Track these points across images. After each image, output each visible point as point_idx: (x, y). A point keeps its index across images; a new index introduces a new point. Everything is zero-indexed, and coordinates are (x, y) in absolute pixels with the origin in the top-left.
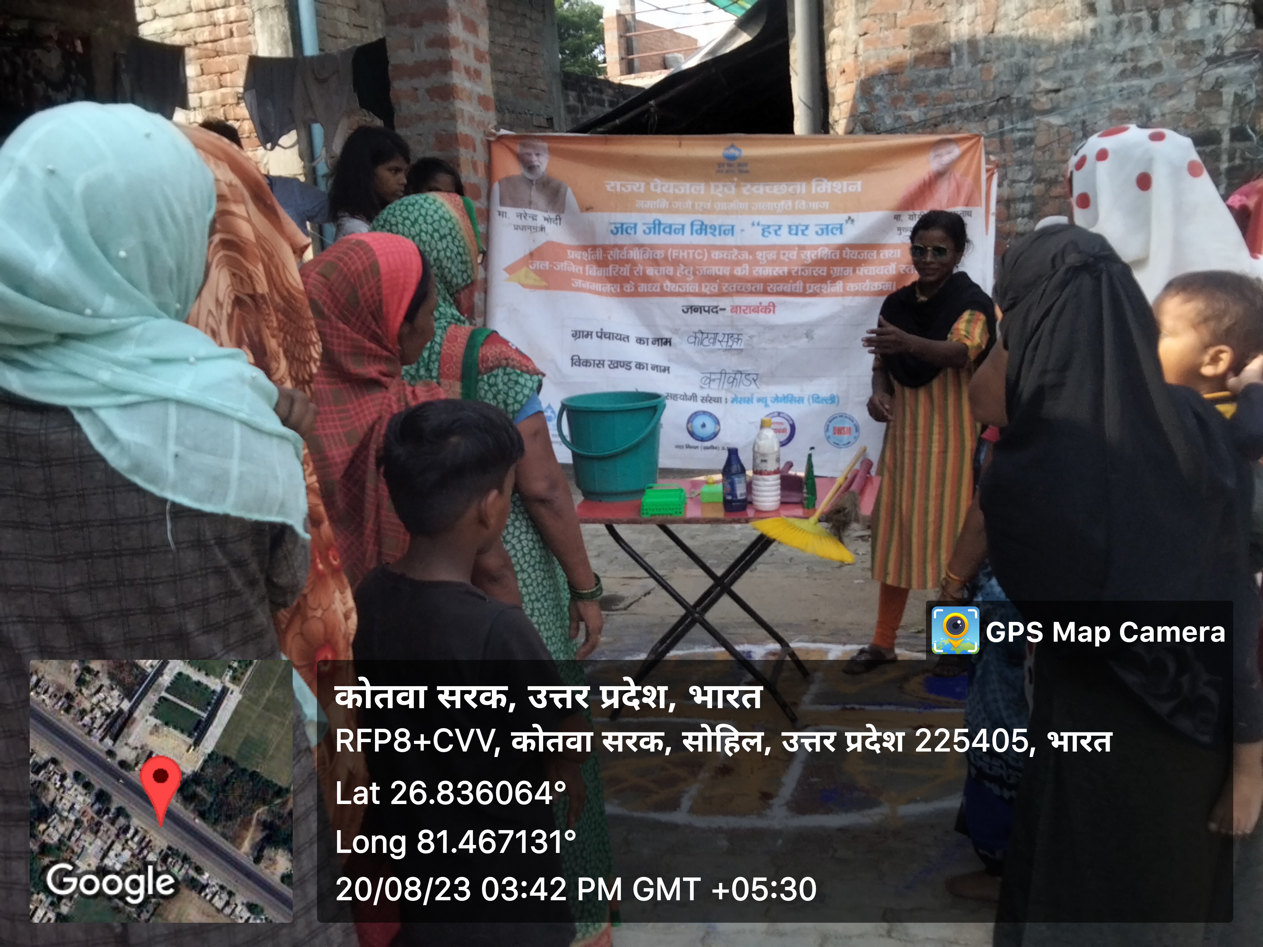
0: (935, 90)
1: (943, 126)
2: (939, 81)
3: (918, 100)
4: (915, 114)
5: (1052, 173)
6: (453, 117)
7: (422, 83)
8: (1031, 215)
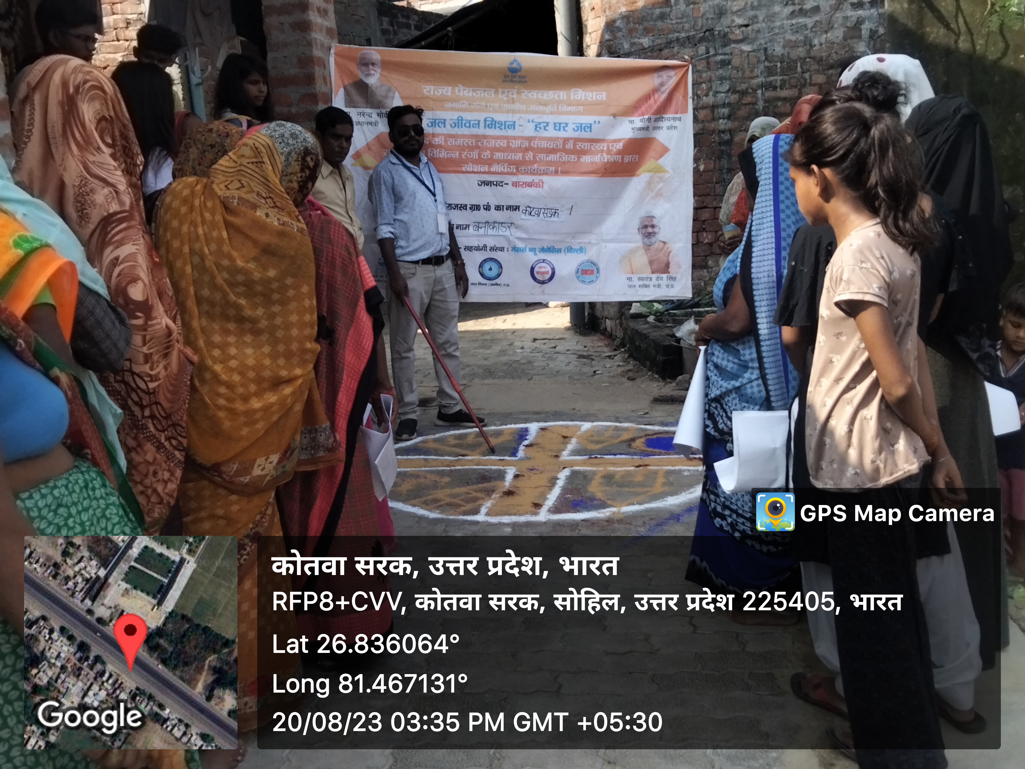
0: (659, 24)
1: (665, 52)
2: (662, 17)
3: (647, 31)
4: (645, 42)
5: (744, 86)
6: (309, 44)
7: (287, 20)
8: (729, 117)
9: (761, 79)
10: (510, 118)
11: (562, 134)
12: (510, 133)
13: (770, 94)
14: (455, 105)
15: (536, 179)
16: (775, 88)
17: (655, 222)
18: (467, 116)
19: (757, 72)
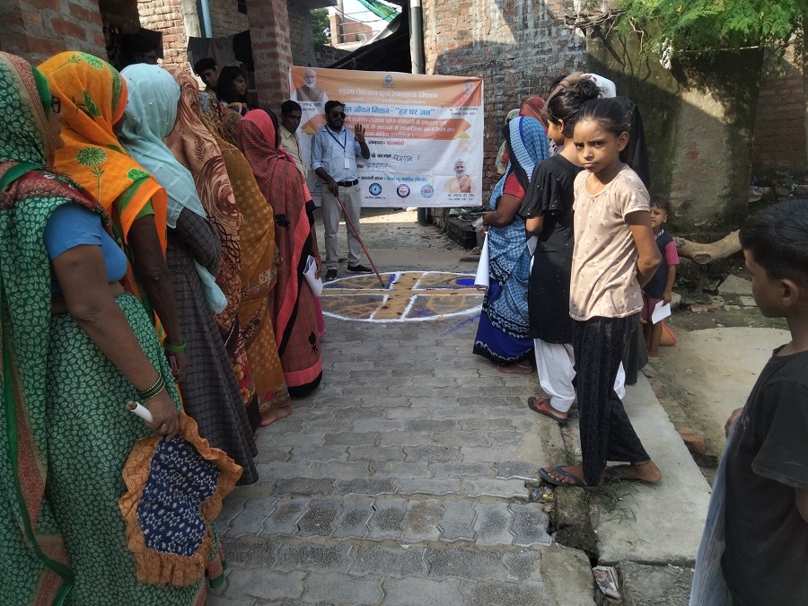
0: (467, 57)
1: (470, 73)
2: (468, 53)
3: (460, 61)
4: (459, 67)
5: (511, 92)
6: (277, 65)
7: (265, 51)
8: (502, 109)
9: (520, 88)
10: (385, 107)
11: (414, 116)
12: (386, 115)
13: (524, 97)
14: (356, 99)
15: (400, 140)
16: (527, 93)
17: (463, 165)
18: (363, 106)
19: (518, 84)
